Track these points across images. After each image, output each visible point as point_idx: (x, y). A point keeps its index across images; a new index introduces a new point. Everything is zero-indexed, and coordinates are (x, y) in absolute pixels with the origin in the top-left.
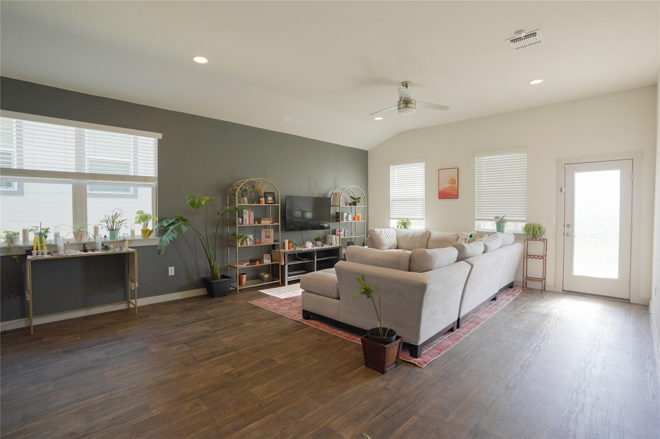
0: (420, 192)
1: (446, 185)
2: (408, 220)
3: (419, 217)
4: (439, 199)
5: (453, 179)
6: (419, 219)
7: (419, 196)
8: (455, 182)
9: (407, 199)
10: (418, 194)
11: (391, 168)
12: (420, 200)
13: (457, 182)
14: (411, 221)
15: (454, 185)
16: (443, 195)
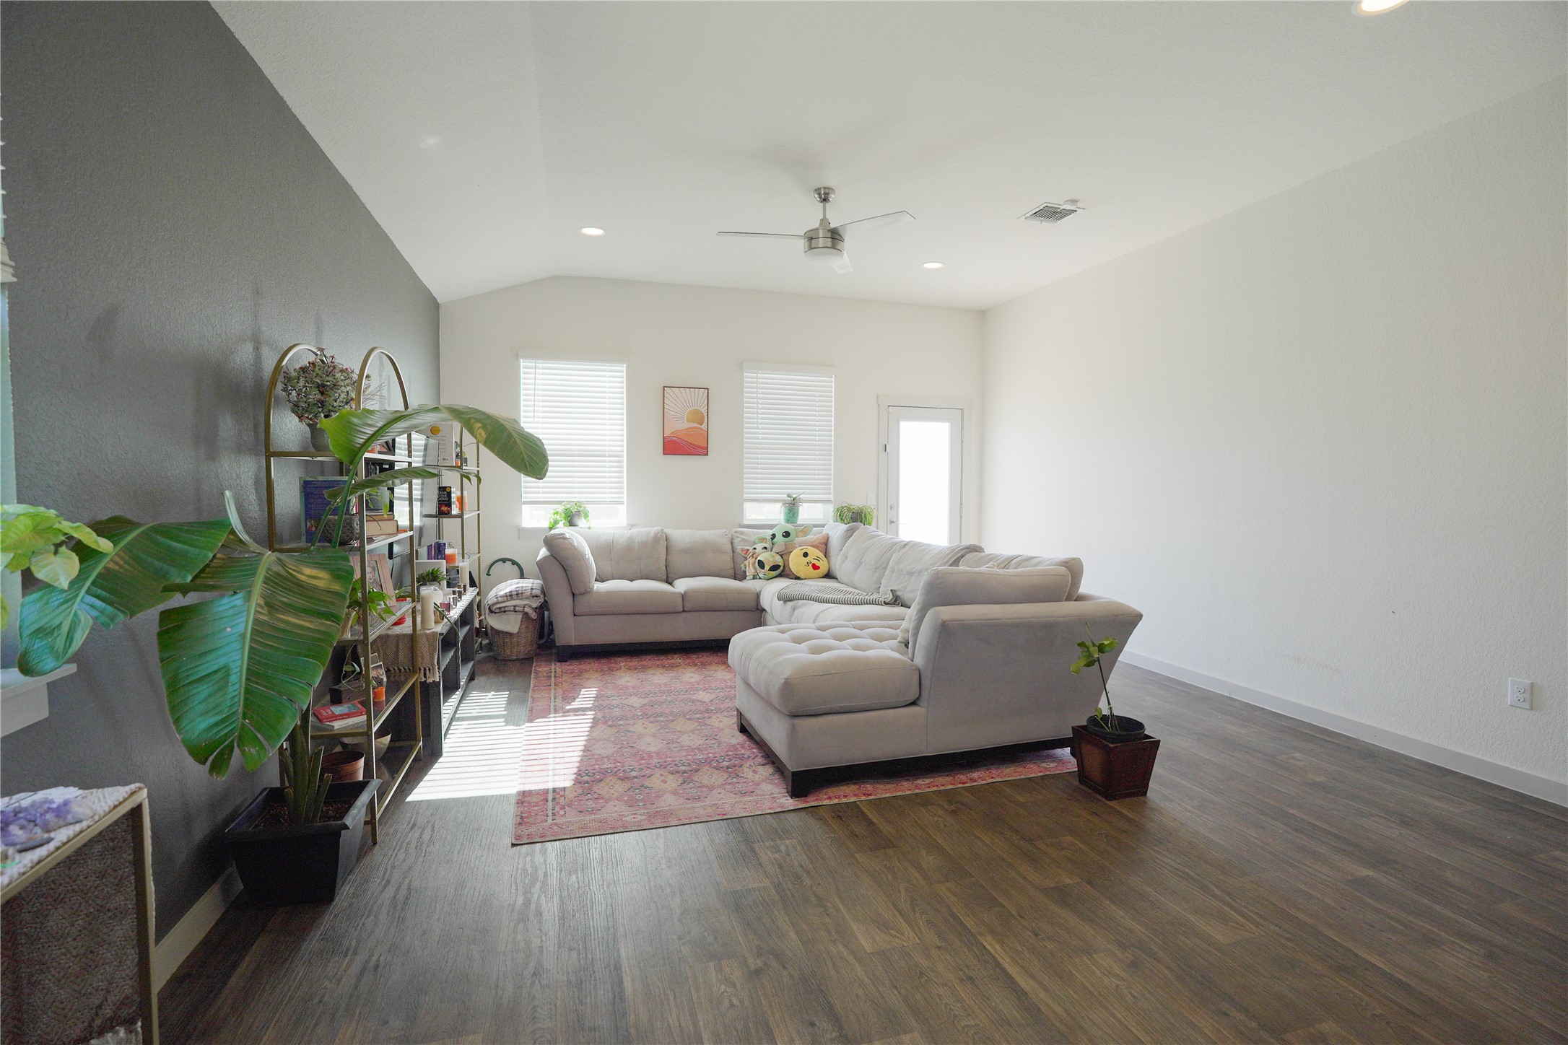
0: (610, 435)
1: (679, 424)
2: (578, 504)
3: (609, 498)
4: (664, 454)
5: (697, 412)
6: (612, 502)
7: (609, 446)
8: (701, 417)
9: (573, 451)
10: (605, 440)
11: (522, 364)
12: (610, 456)
13: (706, 420)
14: (589, 507)
15: (699, 426)
16: (673, 447)
